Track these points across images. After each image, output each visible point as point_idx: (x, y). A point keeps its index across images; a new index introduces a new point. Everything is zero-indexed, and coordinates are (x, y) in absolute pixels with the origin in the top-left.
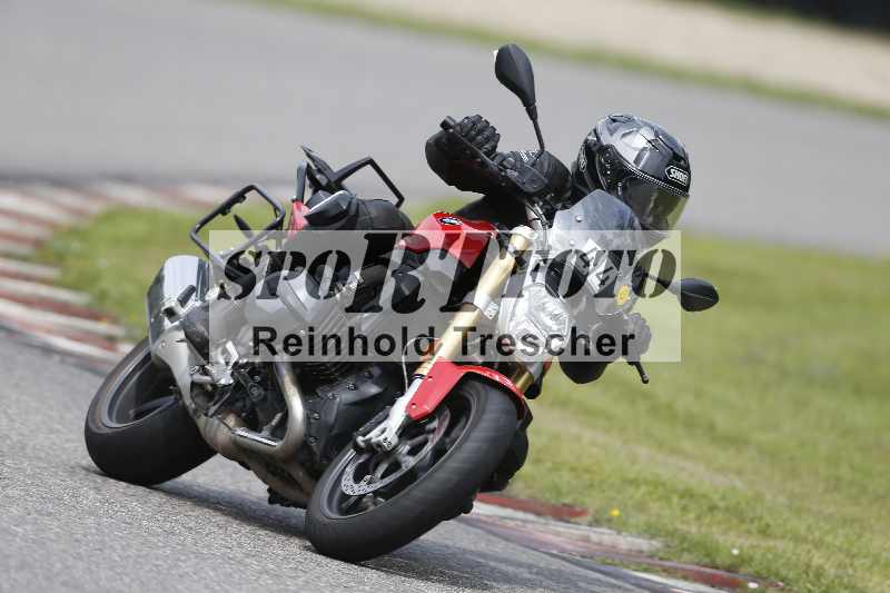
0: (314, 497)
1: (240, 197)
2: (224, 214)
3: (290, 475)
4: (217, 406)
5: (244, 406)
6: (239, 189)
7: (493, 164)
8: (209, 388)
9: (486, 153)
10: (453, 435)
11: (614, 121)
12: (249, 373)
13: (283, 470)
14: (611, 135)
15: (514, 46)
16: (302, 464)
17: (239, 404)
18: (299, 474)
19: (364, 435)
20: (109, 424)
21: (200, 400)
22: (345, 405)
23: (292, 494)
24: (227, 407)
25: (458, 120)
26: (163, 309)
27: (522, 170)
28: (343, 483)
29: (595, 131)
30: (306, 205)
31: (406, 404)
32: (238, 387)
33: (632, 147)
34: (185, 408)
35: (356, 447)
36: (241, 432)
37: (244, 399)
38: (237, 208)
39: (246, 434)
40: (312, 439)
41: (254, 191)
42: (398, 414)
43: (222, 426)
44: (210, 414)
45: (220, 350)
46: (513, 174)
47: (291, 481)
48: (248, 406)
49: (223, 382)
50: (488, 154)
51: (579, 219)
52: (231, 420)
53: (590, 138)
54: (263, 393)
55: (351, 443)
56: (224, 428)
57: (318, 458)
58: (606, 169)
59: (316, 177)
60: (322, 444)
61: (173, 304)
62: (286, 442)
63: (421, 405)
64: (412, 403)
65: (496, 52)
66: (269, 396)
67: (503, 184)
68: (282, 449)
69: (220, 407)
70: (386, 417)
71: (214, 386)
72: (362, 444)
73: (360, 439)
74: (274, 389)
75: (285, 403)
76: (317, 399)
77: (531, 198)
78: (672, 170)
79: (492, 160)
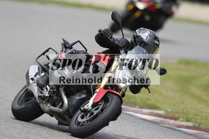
0: (71, 123)
1: (47, 51)
2: (43, 55)
3: (64, 118)
4: (45, 101)
5: (52, 101)
6: (47, 49)
7: (112, 40)
9: (110, 37)
11: (140, 29)
12: (53, 93)
13: (62, 116)
14: (140, 33)
15: (116, 11)
16: (67, 115)
17: (51, 101)
18: (67, 117)
19: (83, 107)
20: (17, 107)
21: (41, 100)
22: (78, 100)
23: (64, 122)
24: (48, 102)
25: (103, 30)
26: (30, 78)
27: (119, 42)
28: (78, 119)
29: (136, 32)
30: (64, 52)
31: (93, 99)
32: (50, 96)
33: (145, 36)
34: (37, 102)
36: (52, 107)
37: (52, 99)
38: (46, 54)
39: (53, 108)
40: (70, 109)
41: (51, 49)
42: (91, 102)
43: (47, 106)
44: (44, 103)
45: (45, 88)
47: (65, 119)
49: (46, 95)
51: (133, 53)
52: (49, 105)
55: (80, 109)
56: (47, 107)
57: (71, 113)
58: (139, 41)
59: (66, 46)
60: (72, 109)
61: (33, 77)
62: (64, 109)
63: (97, 99)
65: (111, 13)
66: (58, 99)
67: (114, 45)
68: (62, 111)
69: (46, 101)
70: (88, 103)
71: (44, 96)
73: (82, 108)
74: (59, 97)
75: (63, 100)
76: (71, 99)
77: (121, 48)
78: (155, 41)
79: (111, 39)
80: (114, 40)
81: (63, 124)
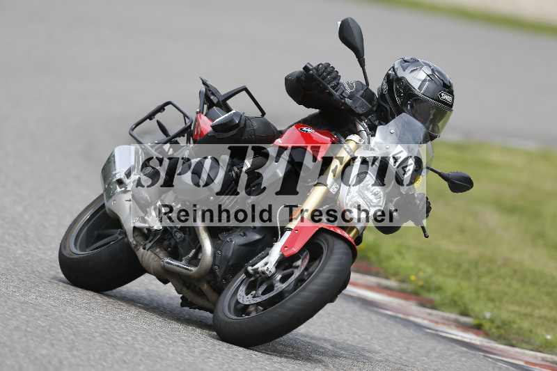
0: (218, 305)
1: (161, 109)
2: (151, 119)
5: (170, 244)
6: (161, 103)
7: (337, 94)
8: (146, 231)
9: (332, 87)
10: (310, 270)
11: (406, 61)
13: (195, 286)
14: (404, 71)
15: (351, 19)
16: (209, 282)
17: (166, 243)
18: (205, 287)
19: (253, 266)
20: (75, 251)
21: (139, 239)
22: (238, 246)
23: (200, 301)
24: (159, 243)
25: (315, 65)
27: (355, 99)
28: (239, 292)
29: (393, 67)
30: (205, 115)
31: (281, 247)
32: (165, 231)
33: (417, 79)
34: (128, 244)
35: (247, 273)
36: (168, 260)
37: (170, 239)
38: (158, 116)
39: (171, 262)
40: (216, 267)
41: (170, 106)
42: (275, 253)
44: (147, 248)
46: (348, 101)
47: (201, 294)
48: (173, 244)
49: (155, 228)
50: (334, 88)
51: (392, 131)
52: (161, 253)
53: (390, 72)
54: (183, 235)
55: (243, 270)
56: (156, 258)
57: (219, 280)
58: (400, 93)
59: (212, 100)
60: (223, 269)
62: (199, 269)
63: (291, 248)
64: (285, 246)
65: (340, 23)
66: (187, 239)
67: (343, 107)
68: (197, 272)
69: (153, 244)
70: (268, 254)
71: (149, 230)
72: (251, 271)
73: (250, 268)
74: (190, 234)
75: (199, 242)
76: (219, 242)
77: (360, 117)
78: (442, 94)
79: (336, 91)
80: (344, 94)
81: (194, 304)
